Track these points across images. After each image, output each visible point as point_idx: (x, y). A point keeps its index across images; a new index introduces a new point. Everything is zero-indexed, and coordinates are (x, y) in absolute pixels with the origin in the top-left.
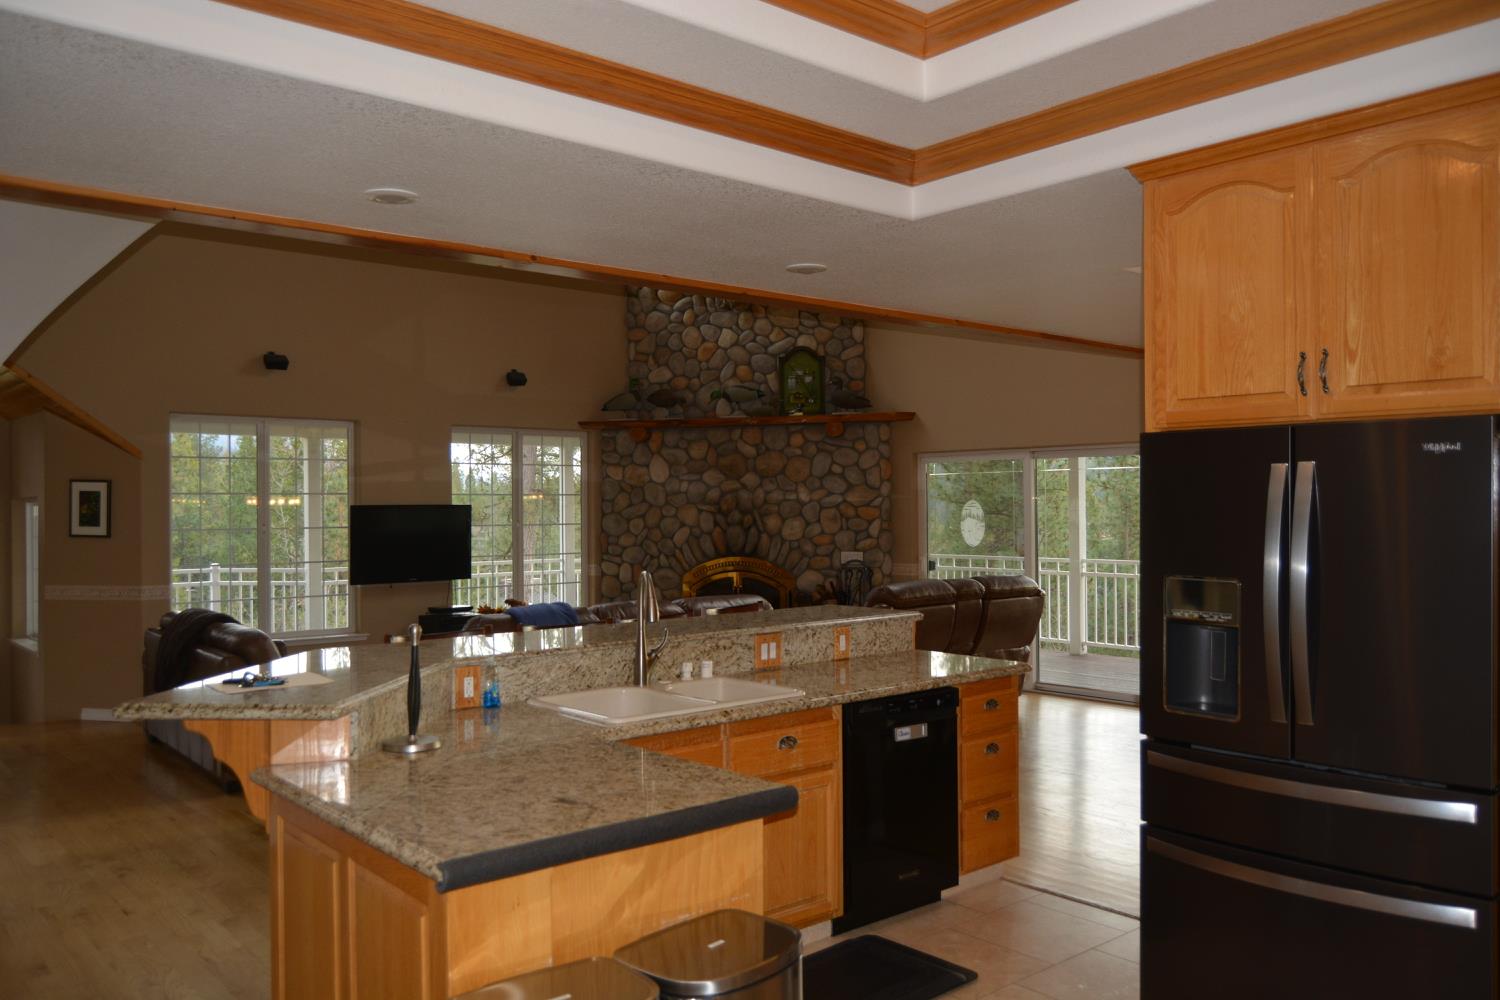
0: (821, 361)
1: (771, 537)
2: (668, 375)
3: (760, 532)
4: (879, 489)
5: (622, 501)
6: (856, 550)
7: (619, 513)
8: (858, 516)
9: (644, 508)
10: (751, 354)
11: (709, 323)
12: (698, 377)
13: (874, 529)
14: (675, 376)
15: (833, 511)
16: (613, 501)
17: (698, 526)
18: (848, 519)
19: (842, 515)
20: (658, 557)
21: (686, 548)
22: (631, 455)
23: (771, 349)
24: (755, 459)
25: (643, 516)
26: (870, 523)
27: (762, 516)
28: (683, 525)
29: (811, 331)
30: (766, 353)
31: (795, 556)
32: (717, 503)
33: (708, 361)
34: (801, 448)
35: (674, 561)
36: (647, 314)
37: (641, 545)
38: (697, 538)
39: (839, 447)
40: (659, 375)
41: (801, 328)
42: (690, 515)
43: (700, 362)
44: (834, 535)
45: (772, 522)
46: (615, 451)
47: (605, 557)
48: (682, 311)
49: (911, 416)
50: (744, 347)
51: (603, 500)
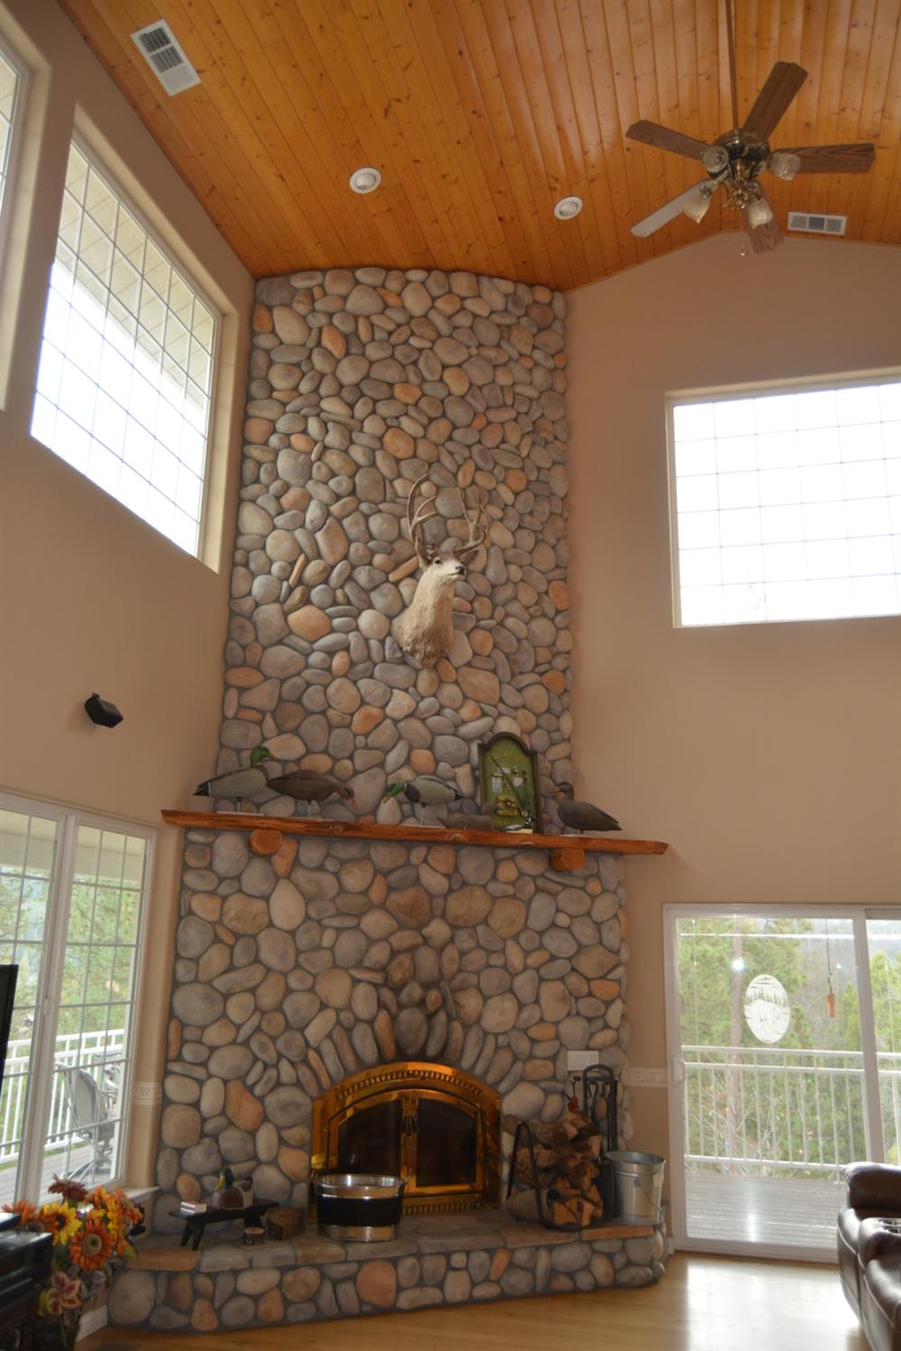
0: (532, 755)
1: (466, 1027)
2: (297, 748)
3: (450, 1019)
4: (617, 953)
5: (215, 959)
6: (588, 1048)
7: (209, 983)
8: (590, 994)
9: (258, 973)
10: (434, 734)
11: (371, 677)
12: (351, 758)
13: (615, 1013)
14: (309, 752)
15: (559, 986)
16: (196, 960)
17: (349, 1007)
18: (577, 999)
19: (570, 994)
20: (276, 1066)
21: (327, 1048)
22: (238, 878)
23: (464, 730)
24: (445, 897)
25: (253, 990)
26: (608, 1004)
27: (454, 991)
28: (324, 1006)
29: (513, 713)
30: (454, 735)
31: (505, 1058)
32: (383, 969)
33: (366, 735)
34: (513, 883)
35: (308, 1073)
36: (264, 648)
37: (246, 1043)
38: (349, 1031)
39: (565, 886)
40: (285, 748)
41: (501, 707)
42: (336, 989)
43: (355, 735)
44: (557, 1023)
45: (471, 1002)
46: (210, 867)
47: (176, 1067)
48: (331, 653)
49: (661, 848)
50: (423, 721)
51: (177, 957)
